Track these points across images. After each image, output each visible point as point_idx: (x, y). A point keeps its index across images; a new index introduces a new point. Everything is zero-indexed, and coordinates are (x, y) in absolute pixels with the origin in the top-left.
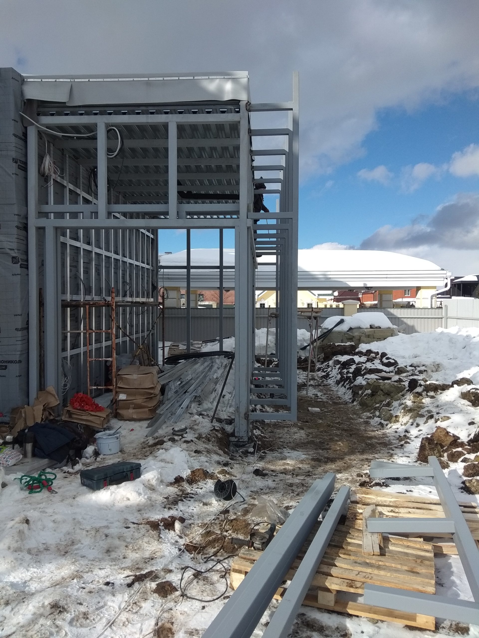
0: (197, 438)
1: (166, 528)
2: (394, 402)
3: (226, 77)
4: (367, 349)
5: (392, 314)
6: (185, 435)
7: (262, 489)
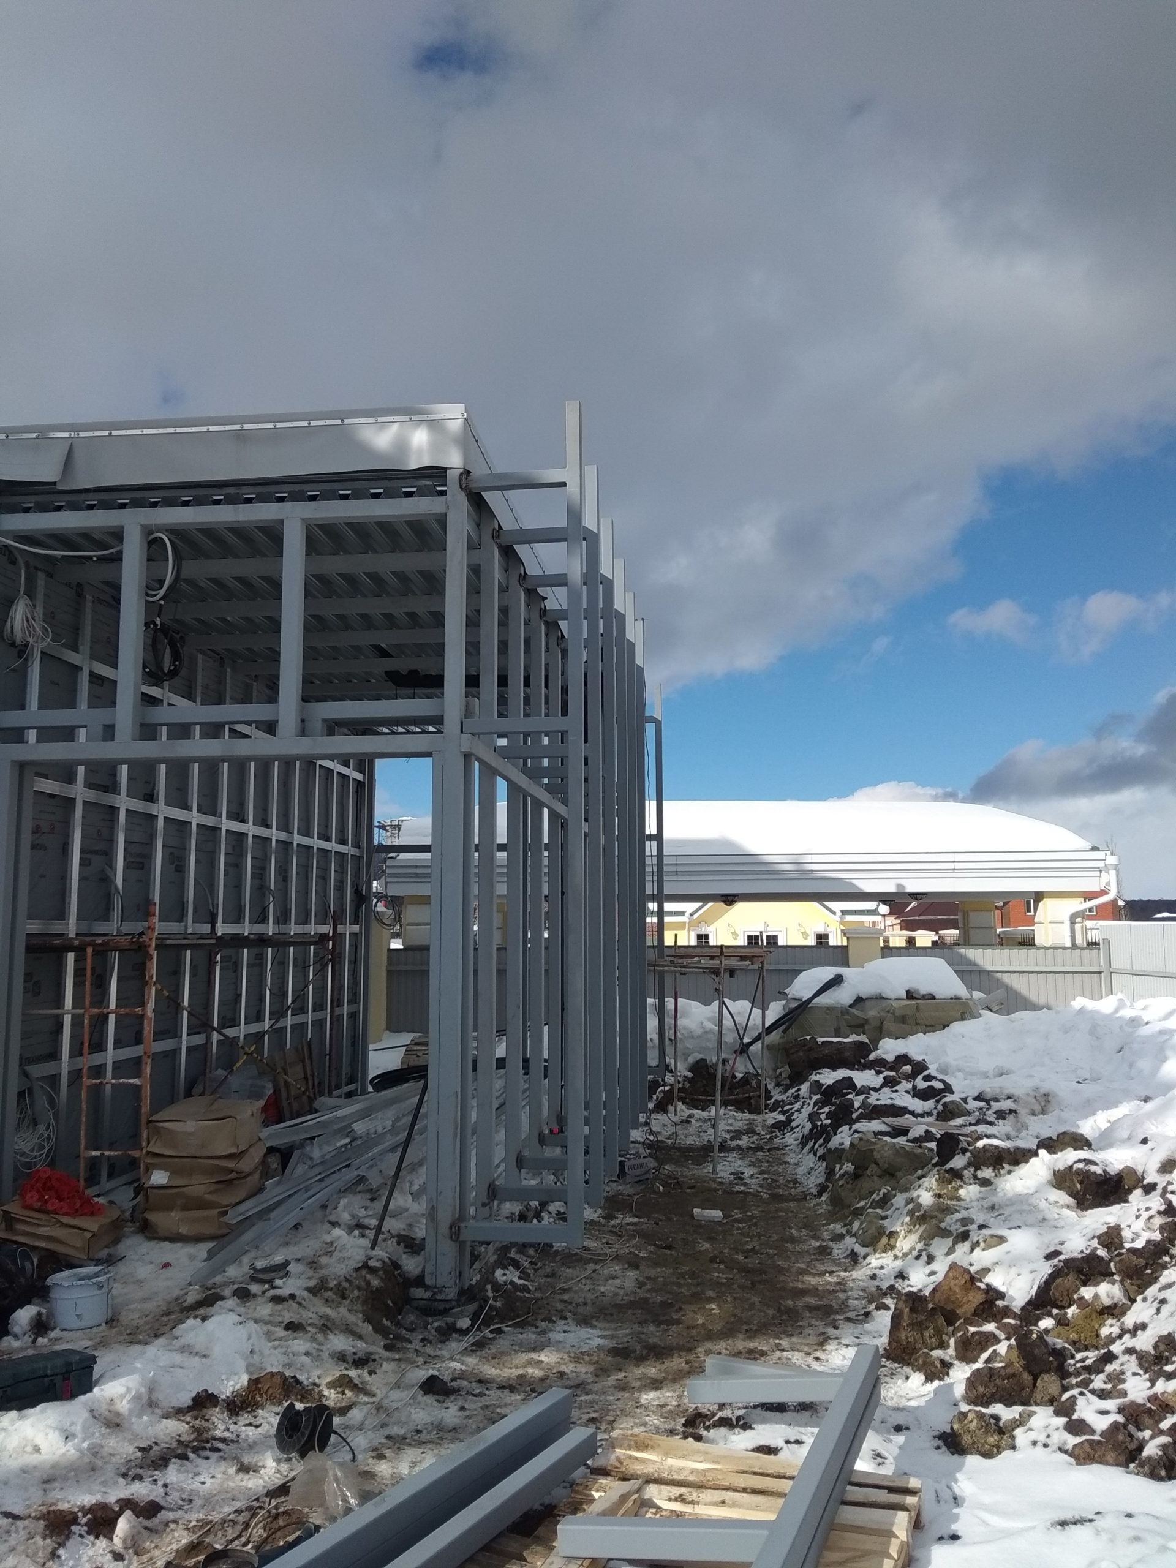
0: (309, 1290)
1: (89, 1533)
2: (898, 1194)
3: (414, 418)
4: (897, 1054)
5: (970, 963)
6: (278, 1282)
7: (418, 1432)
